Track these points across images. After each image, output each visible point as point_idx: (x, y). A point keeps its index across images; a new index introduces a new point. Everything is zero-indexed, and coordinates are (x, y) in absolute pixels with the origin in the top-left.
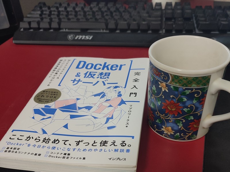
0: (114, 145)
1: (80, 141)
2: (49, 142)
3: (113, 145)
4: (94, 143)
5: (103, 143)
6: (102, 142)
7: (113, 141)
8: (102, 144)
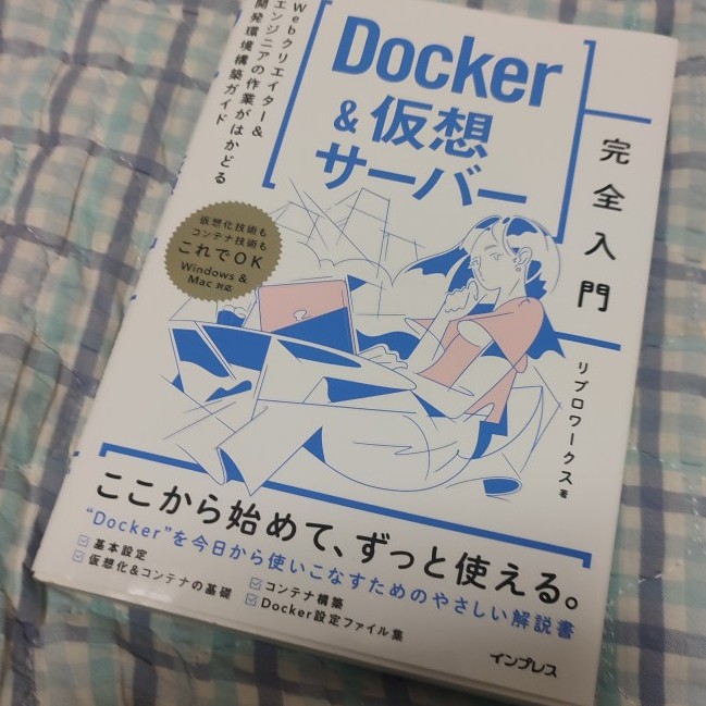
0: (513, 585)
1: (375, 534)
2: (254, 525)
3: (508, 587)
4: (435, 560)
5: (469, 566)
6: (466, 563)
7: (510, 565)
8: (465, 573)
